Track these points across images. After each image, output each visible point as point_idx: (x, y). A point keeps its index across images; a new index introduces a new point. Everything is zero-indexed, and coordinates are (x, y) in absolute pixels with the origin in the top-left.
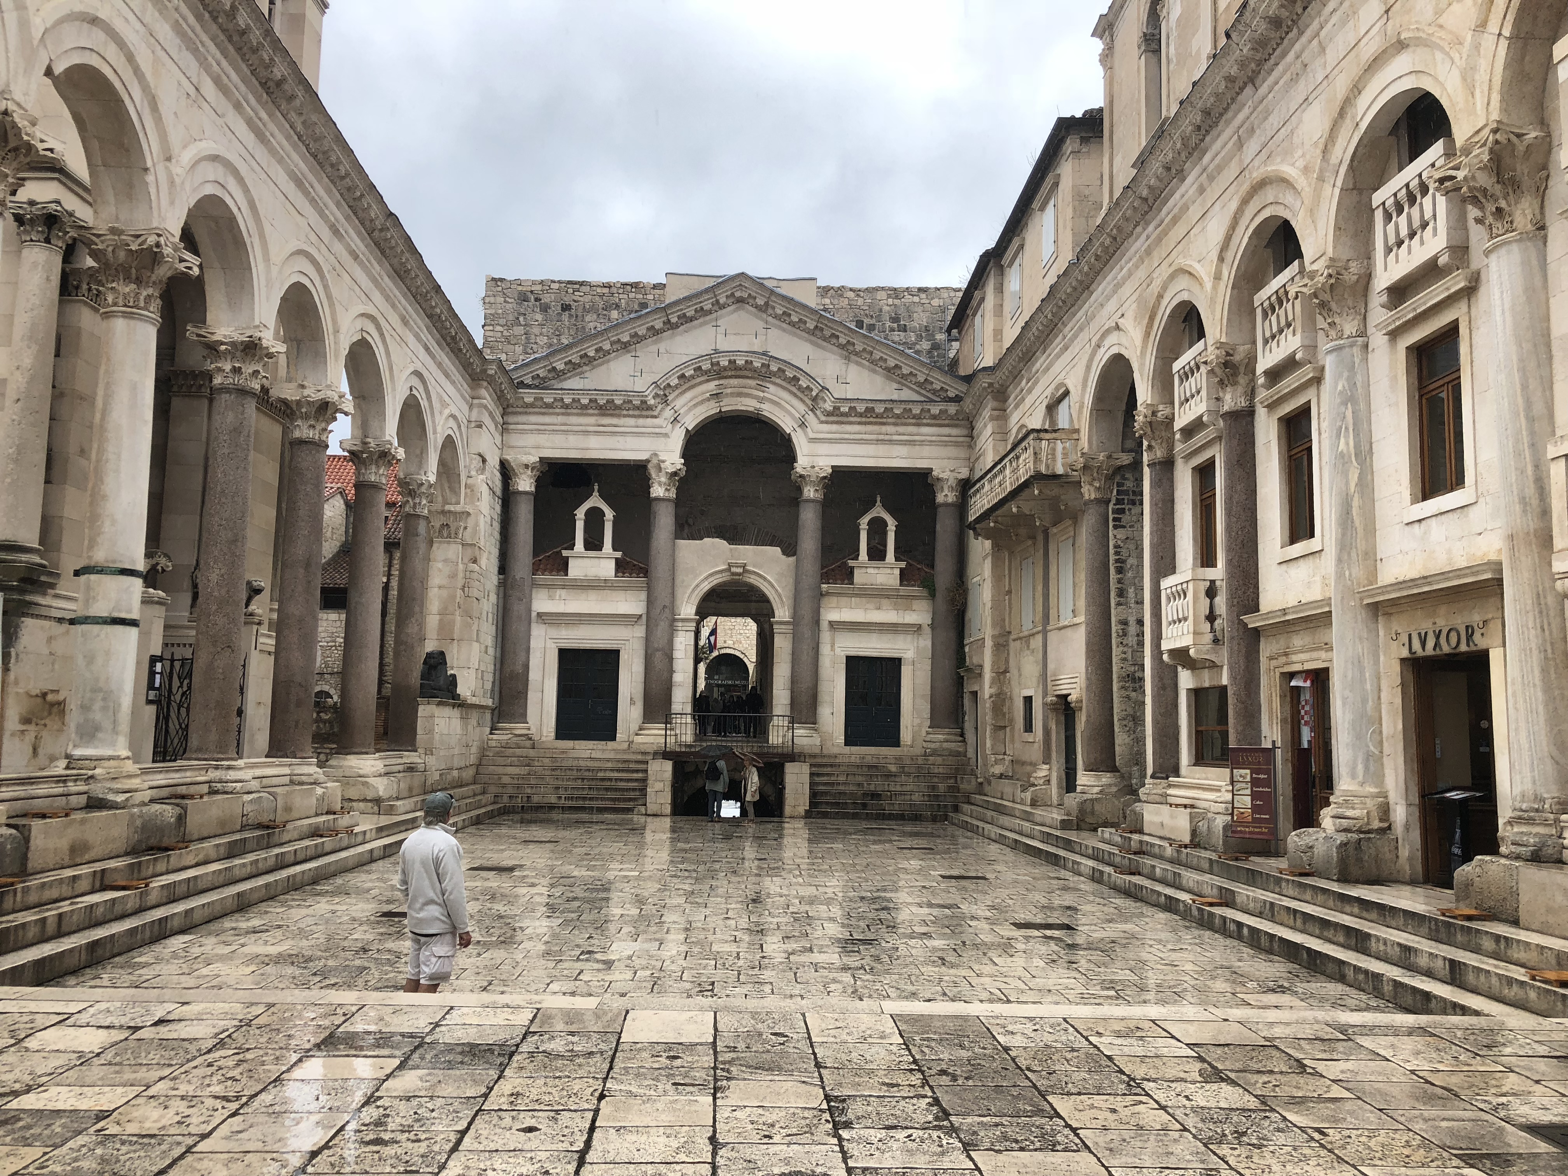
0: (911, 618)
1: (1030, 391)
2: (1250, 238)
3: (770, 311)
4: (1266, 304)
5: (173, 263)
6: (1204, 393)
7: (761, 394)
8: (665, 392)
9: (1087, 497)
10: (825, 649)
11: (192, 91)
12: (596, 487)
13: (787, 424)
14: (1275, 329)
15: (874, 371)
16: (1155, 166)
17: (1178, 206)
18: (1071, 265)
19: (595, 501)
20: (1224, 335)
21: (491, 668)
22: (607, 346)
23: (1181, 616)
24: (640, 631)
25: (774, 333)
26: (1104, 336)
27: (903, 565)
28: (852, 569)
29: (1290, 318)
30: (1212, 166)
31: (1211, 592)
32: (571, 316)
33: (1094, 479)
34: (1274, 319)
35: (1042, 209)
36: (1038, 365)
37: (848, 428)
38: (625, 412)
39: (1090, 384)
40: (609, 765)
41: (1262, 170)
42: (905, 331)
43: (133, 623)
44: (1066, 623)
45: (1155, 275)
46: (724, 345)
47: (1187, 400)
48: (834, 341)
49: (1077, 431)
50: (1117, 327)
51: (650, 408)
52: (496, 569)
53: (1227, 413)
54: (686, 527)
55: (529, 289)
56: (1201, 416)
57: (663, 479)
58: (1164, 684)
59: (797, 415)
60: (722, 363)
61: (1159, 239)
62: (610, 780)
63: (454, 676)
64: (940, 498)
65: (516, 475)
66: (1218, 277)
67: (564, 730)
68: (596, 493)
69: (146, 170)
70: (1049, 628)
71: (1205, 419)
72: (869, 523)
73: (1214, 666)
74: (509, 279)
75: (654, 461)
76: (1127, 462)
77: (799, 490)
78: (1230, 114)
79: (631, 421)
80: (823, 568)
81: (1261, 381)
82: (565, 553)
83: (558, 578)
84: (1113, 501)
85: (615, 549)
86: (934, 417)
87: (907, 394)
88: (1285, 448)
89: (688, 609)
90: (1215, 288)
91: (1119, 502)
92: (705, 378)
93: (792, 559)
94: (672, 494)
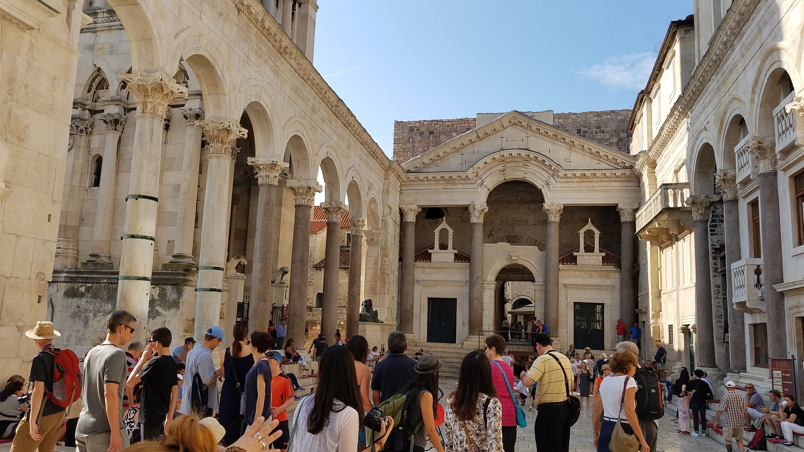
0: (608, 282)
1: (666, 162)
2: (768, 80)
3: (529, 128)
4: (779, 115)
5: (236, 133)
6: (750, 163)
7: (526, 170)
8: (477, 171)
9: (695, 219)
10: (562, 299)
11: (245, 58)
12: (444, 218)
13: (539, 184)
14: (784, 129)
15: (586, 155)
16: (718, 44)
17: (732, 65)
18: (680, 97)
19: (444, 225)
20: (757, 132)
21: (396, 307)
22: (449, 151)
23: (741, 284)
24: (467, 289)
25: (531, 139)
26: (699, 134)
27: (604, 254)
28: (576, 257)
29: (791, 122)
30: (747, 43)
31: (758, 272)
32: (433, 137)
33: (698, 209)
34: (783, 122)
35: (667, 68)
36: (669, 149)
37: (572, 185)
38: (457, 182)
39: (694, 159)
40: (452, 355)
41: (771, 44)
42: (604, 133)
43: (219, 291)
44: (687, 286)
45: (723, 101)
46: (506, 146)
47: (743, 167)
48: (563, 141)
49: (688, 184)
50: (705, 129)
51: (469, 179)
52: (398, 260)
53: (761, 174)
54: (491, 236)
55: (414, 125)
56: (749, 176)
57: (477, 214)
58: (736, 321)
59: (545, 179)
60: (505, 156)
61: (724, 82)
62: (452, 363)
63: (376, 311)
64: (623, 219)
65: (406, 214)
66: (752, 101)
67: (432, 337)
68: (444, 222)
69: (225, 95)
70: (679, 288)
71: (751, 177)
72: (585, 233)
73: (761, 311)
74: (405, 121)
75: (472, 205)
76: (717, 200)
77: (547, 216)
78: (754, 15)
79: (461, 186)
80: (560, 256)
81: (778, 157)
82: (430, 251)
84: (710, 220)
86: (619, 177)
87: (603, 166)
88: (794, 193)
89: (491, 277)
90: (751, 107)
91: (713, 221)
92: (497, 163)
93: (544, 252)
94: (481, 221)
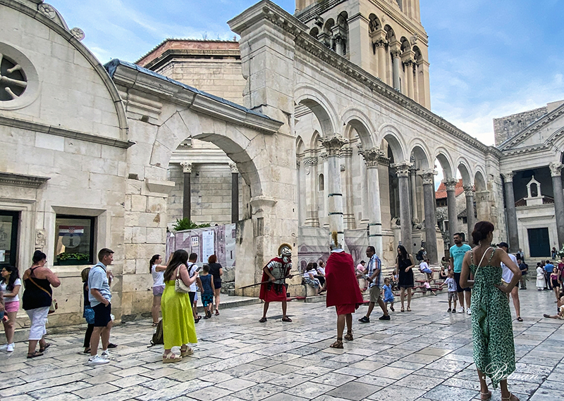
8: (551, 142)
11: (379, 113)
21: (505, 237)
22: (529, 132)
24: (554, 221)
32: (521, 124)
38: (538, 151)
51: (547, 148)
55: (507, 119)
57: (555, 170)
65: (506, 178)
67: (533, 254)
68: (533, 179)
69: (370, 135)
74: (501, 118)
75: (551, 165)
79: (541, 154)
82: (525, 199)
83: (524, 207)
85: (542, 195)
94: (559, 175)
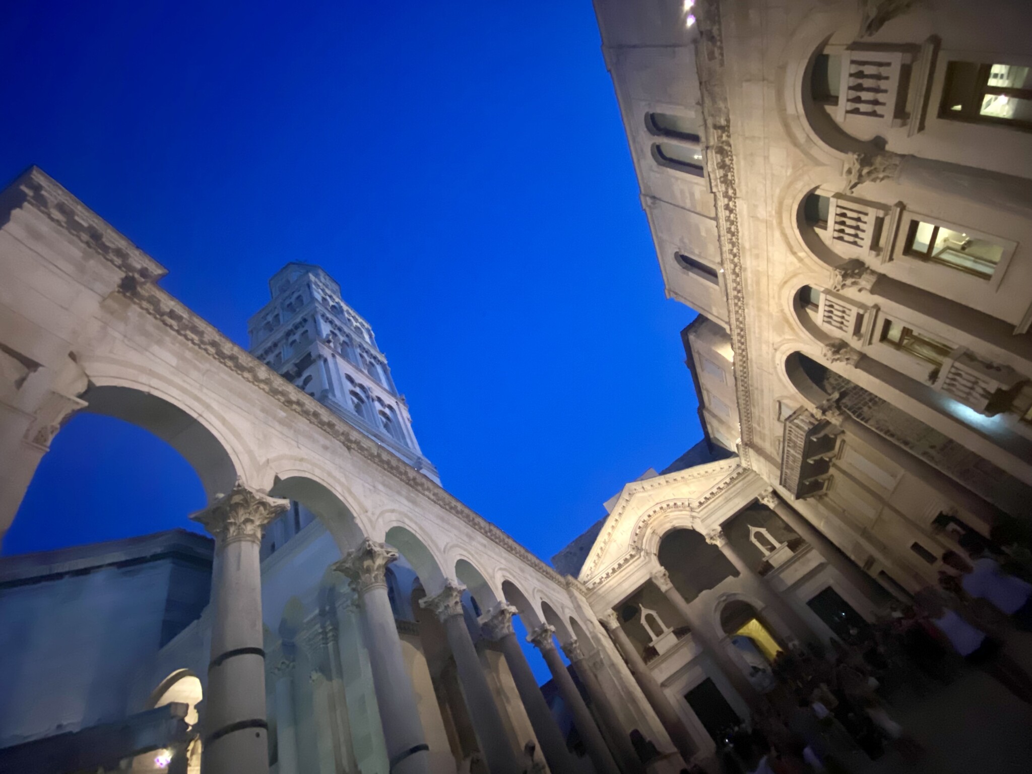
0: (813, 564)
5: (383, 554)
7: (669, 519)
8: (635, 546)
10: (794, 607)
12: (640, 605)
13: (688, 525)
17: (754, 277)
19: (645, 612)
24: (710, 661)
26: (773, 362)
27: (785, 544)
28: (767, 562)
30: (752, 243)
33: (833, 414)
36: (757, 413)
37: (711, 506)
45: (771, 311)
46: (640, 513)
48: (676, 481)
49: (802, 407)
51: (635, 556)
53: (871, 289)
55: (566, 552)
57: (662, 581)
60: (646, 519)
64: (771, 505)
68: (642, 608)
72: (755, 537)
75: (653, 576)
76: (837, 396)
77: (714, 546)
79: (632, 567)
82: (651, 645)
83: (656, 659)
84: (851, 414)
85: (668, 627)
89: (720, 633)
90: (804, 265)
92: (644, 529)
93: (740, 577)
94: (670, 585)
